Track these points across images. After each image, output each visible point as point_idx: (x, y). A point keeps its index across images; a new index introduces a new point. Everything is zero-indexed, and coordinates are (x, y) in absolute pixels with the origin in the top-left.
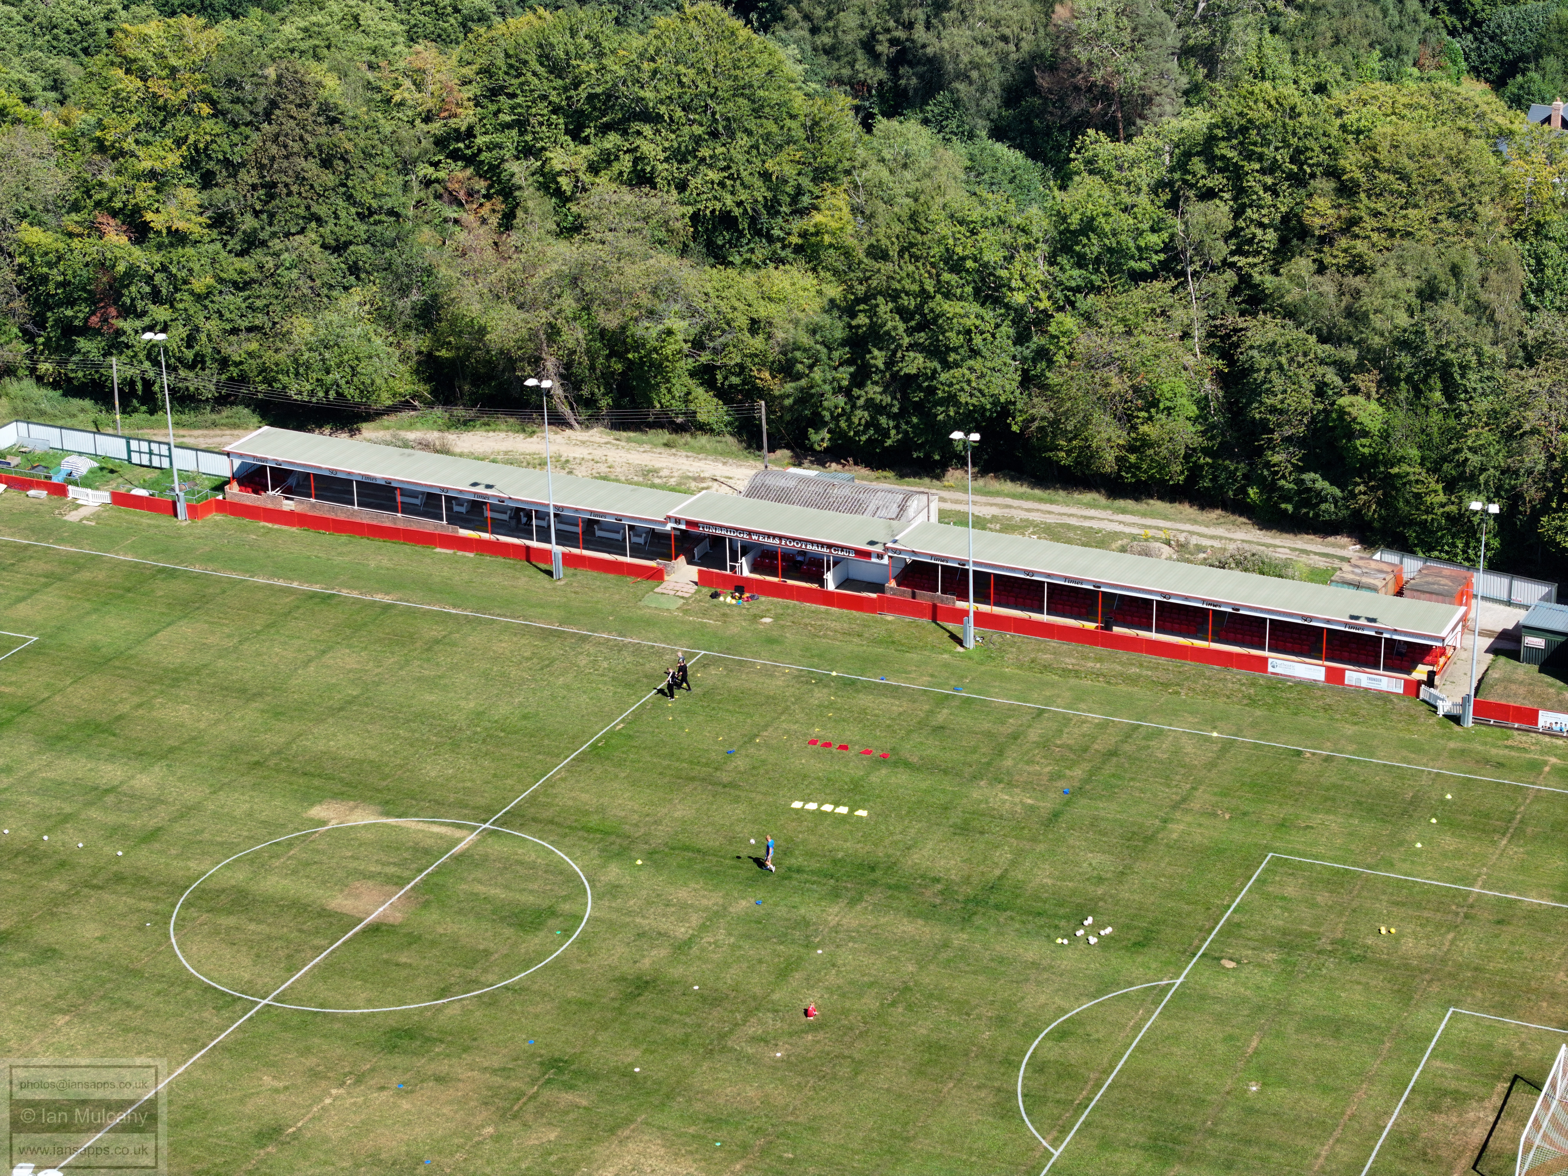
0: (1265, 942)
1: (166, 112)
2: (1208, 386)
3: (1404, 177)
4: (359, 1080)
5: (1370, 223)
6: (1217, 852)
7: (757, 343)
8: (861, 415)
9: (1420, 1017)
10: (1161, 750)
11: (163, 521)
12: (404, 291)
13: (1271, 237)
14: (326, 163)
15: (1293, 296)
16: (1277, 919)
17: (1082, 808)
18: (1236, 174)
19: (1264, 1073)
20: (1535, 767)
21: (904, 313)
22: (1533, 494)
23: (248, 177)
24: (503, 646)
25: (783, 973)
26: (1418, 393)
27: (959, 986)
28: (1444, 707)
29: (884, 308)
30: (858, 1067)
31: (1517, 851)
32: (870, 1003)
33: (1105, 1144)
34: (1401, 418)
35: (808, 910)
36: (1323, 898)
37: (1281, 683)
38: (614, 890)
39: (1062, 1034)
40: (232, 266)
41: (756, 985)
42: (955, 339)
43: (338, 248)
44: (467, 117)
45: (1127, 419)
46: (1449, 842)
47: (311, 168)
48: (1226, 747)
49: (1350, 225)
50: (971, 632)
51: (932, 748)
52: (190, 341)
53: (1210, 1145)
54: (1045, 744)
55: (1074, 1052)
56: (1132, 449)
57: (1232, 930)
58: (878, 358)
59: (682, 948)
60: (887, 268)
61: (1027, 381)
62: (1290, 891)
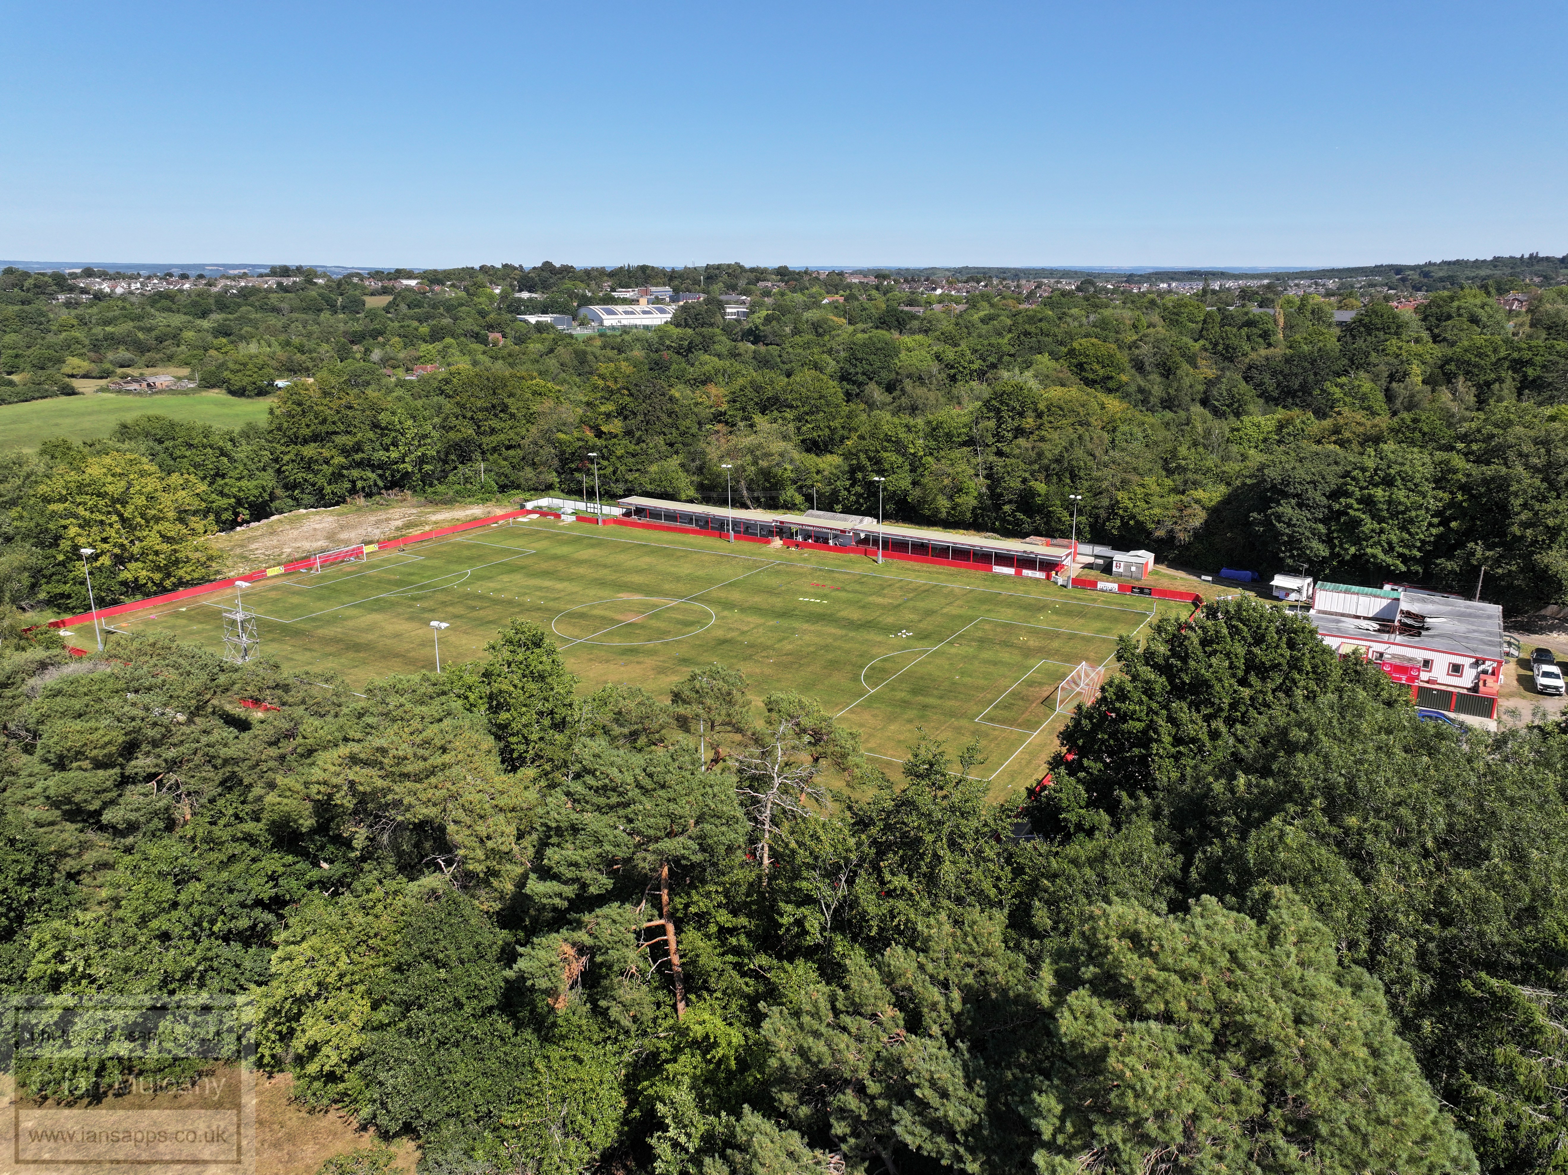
0: (973, 640)
1: (612, 392)
2: (984, 490)
3: (1061, 409)
4: (607, 661)
5: (1048, 425)
6: (960, 616)
7: (819, 477)
8: (853, 498)
9: (1031, 662)
10: (945, 591)
11: (593, 526)
12: (693, 460)
13: (1010, 435)
14: (670, 416)
15: (1017, 451)
16: (979, 634)
17: (911, 604)
18: (998, 411)
19: (963, 674)
20: (1094, 600)
21: (870, 459)
22: (1103, 514)
23: (640, 418)
24: (706, 558)
25: (780, 641)
26: (1060, 480)
27: (847, 646)
28: (1060, 582)
29: (862, 456)
30: (801, 665)
31: (1082, 621)
32: (812, 649)
33: (893, 690)
34: (1053, 488)
35: (796, 624)
36: (999, 629)
37: (998, 575)
38: (724, 618)
39: (885, 660)
40: (632, 447)
41: (769, 643)
42: (887, 466)
43: (671, 445)
44: (724, 407)
45: (951, 498)
46: (1055, 617)
47: (664, 417)
48: (971, 591)
49: (1039, 428)
50: (880, 559)
51: (858, 587)
52: (614, 472)
53: (935, 692)
54: (901, 588)
55: (888, 665)
56: (953, 509)
57: (960, 636)
58: (860, 475)
59: (743, 633)
60: (864, 442)
61: (915, 483)
62: (987, 627)
